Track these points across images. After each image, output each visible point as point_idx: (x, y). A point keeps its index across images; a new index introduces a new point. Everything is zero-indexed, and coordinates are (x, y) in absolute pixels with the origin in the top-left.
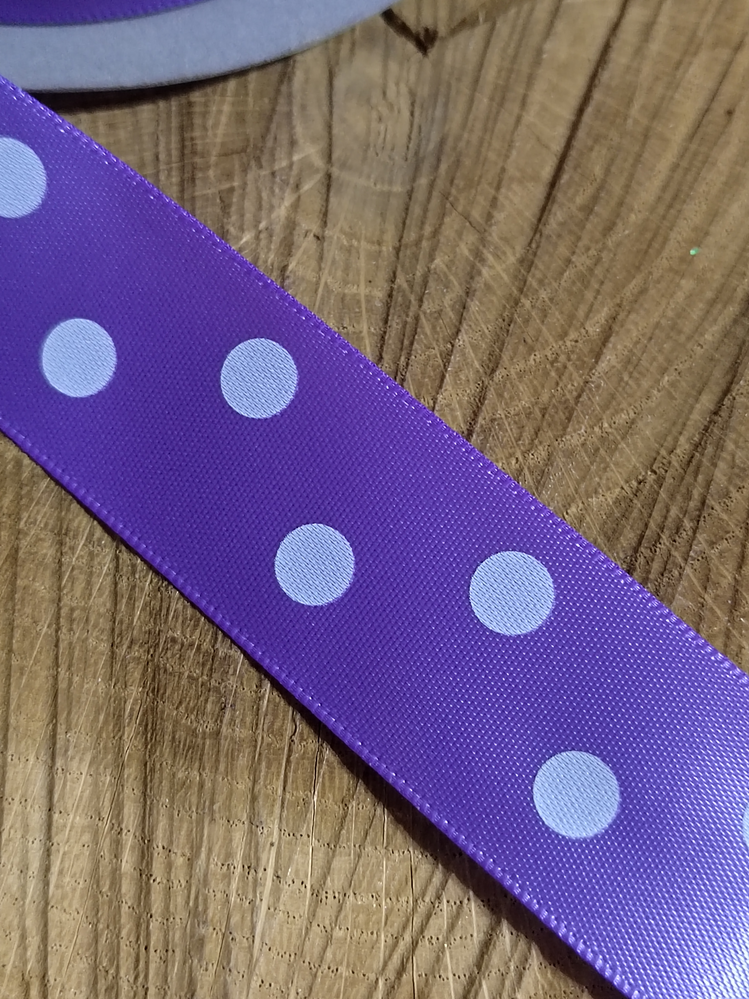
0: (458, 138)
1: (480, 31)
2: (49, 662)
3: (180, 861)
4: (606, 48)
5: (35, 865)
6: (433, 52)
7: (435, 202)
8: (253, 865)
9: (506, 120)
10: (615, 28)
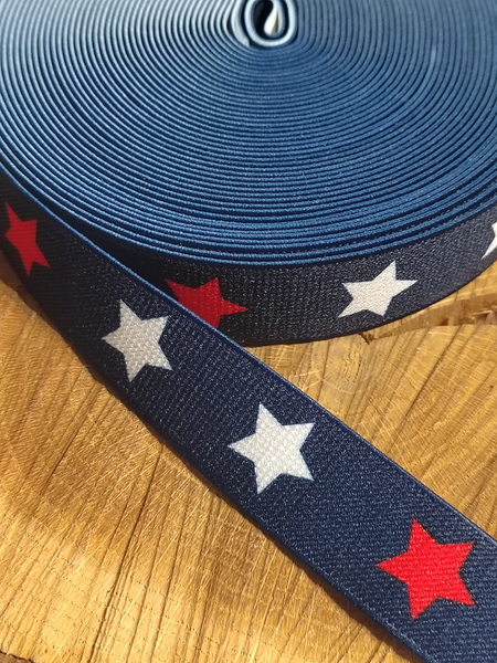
0: (377, 378)
1: (392, 339)
2: (173, 553)
3: (214, 645)
4: (444, 354)
5: (151, 638)
6: (372, 343)
7: (364, 400)
8: (245, 653)
9: (398, 374)
10: (448, 347)
